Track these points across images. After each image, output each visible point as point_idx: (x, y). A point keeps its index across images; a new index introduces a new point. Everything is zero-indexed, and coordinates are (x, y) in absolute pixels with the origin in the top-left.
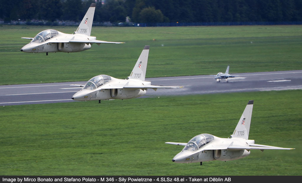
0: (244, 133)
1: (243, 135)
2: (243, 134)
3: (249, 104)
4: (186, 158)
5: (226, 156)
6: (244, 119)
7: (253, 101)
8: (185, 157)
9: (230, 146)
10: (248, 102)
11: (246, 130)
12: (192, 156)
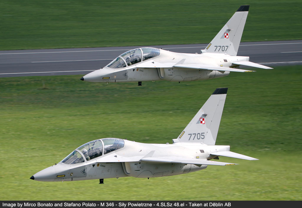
1: (203, 139)
3: (215, 93)
4: (57, 174)
5: (141, 171)
6: (205, 115)
7: (226, 89)
9: (145, 157)
10: (214, 90)
11: (210, 131)
12: (70, 171)
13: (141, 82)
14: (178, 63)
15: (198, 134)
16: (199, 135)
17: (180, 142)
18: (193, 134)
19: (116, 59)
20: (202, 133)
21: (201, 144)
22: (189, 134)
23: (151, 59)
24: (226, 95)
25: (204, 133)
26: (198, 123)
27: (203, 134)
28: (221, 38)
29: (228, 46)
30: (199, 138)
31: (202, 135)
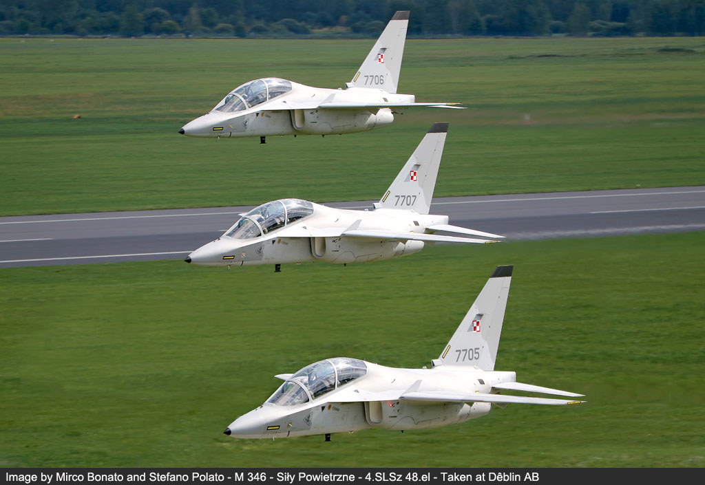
0: (478, 353)
1: (476, 359)
2: (476, 355)
3: (495, 275)
4: (267, 424)
5: (399, 417)
6: (480, 316)
7: (511, 267)
8: (265, 423)
9: (408, 391)
10: (493, 270)
11: (486, 345)
12: (288, 419)
13: (279, 265)
14: (349, 229)
15: (471, 349)
16: (471, 352)
17: (444, 364)
18: (463, 350)
19: (237, 224)
20: (476, 349)
21: (475, 368)
22: (457, 351)
23: (300, 220)
24: (509, 279)
25: (478, 349)
26: (469, 330)
27: (477, 351)
28: (406, 181)
29: (415, 196)
30: (471, 357)
31: (476, 353)
